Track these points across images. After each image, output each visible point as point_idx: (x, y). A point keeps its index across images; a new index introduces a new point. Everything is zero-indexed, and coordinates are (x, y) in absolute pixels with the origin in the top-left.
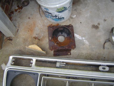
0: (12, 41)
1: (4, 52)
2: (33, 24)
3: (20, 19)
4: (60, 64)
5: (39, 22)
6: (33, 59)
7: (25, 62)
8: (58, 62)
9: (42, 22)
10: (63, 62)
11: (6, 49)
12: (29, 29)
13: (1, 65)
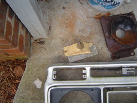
0: (44, 44)
1: (35, 62)
2: (72, 16)
3: (49, 10)
4: (127, 70)
5: (81, 12)
6: (86, 68)
7: (71, 72)
8: (125, 67)
9: (84, 12)
10: (131, 67)
11: (36, 57)
12: (67, 24)
13: (33, 81)
